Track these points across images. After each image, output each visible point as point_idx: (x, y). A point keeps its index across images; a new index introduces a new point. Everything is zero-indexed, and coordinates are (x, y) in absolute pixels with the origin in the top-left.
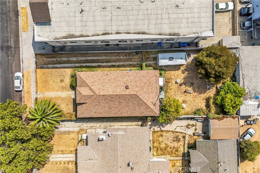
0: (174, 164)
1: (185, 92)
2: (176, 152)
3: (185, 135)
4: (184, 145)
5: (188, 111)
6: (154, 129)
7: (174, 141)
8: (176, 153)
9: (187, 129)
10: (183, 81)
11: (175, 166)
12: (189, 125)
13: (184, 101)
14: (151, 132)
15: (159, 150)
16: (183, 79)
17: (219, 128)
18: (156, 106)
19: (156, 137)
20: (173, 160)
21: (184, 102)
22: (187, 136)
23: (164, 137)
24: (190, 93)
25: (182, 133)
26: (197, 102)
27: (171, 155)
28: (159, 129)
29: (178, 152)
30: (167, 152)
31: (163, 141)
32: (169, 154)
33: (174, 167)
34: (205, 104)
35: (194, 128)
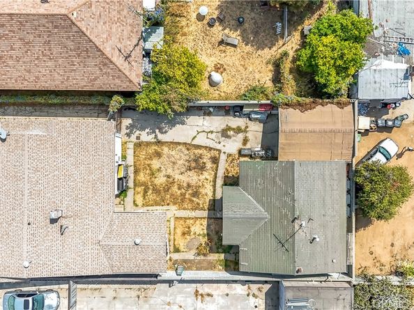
0: (187, 229)
1: (221, 42)
2: (194, 196)
3: (218, 156)
4: (215, 181)
5: (228, 92)
6: (138, 138)
7: (190, 170)
8: (194, 199)
9: (223, 138)
10: (217, 13)
11: (189, 233)
12: (229, 128)
13: (219, 65)
14: (131, 146)
15: (151, 192)
16: (216, 9)
17: (300, 131)
18: (133, 63)
19: (144, 157)
20: (185, 218)
21: (219, 68)
22: (223, 157)
23: (164, 159)
24: (235, 46)
25: (211, 149)
26: (251, 70)
27: (179, 205)
28: (151, 138)
29: (198, 198)
30: (171, 197)
31: (160, 168)
32: (175, 204)
33: (188, 237)
34: (270, 75)
35: (241, 136)
